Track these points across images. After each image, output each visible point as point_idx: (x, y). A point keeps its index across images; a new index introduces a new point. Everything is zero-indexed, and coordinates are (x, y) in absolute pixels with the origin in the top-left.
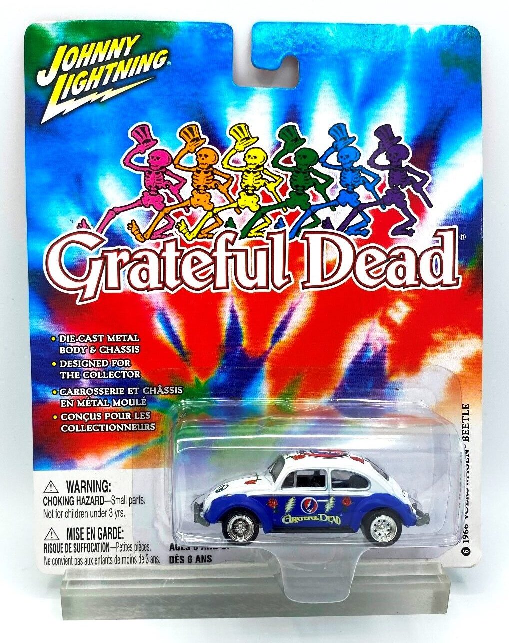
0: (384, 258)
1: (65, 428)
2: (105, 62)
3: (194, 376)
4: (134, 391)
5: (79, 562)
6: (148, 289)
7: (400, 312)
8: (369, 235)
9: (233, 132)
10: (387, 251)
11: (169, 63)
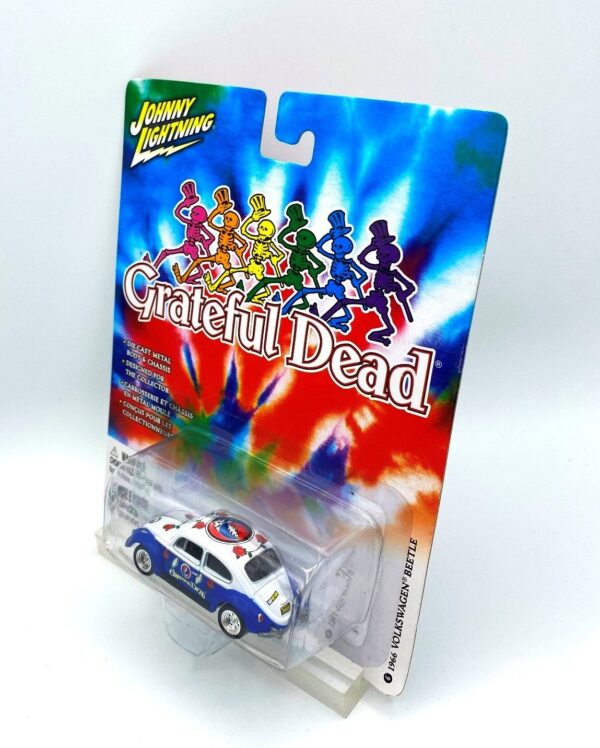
1: (125, 412)
3: (202, 408)
4: (164, 403)
6: (180, 323)
8: (349, 332)
10: (362, 354)
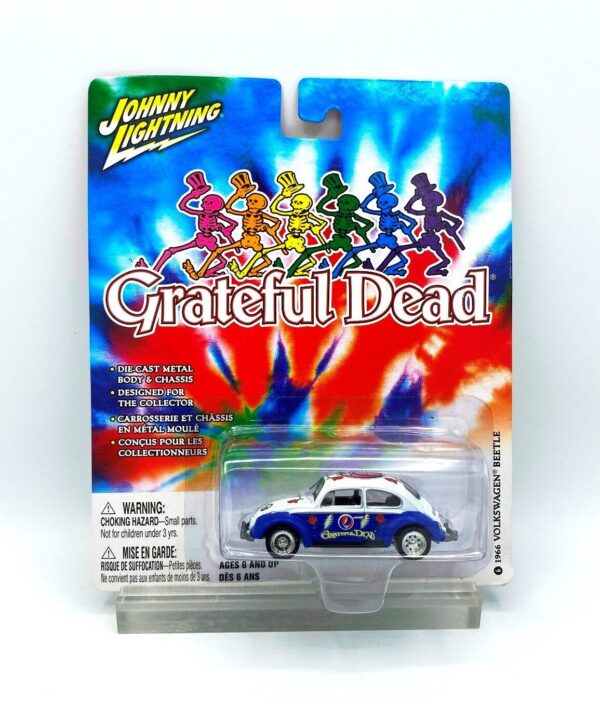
0: (420, 296)
1: (122, 453)
2: (163, 114)
3: (244, 404)
4: (187, 418)
5: (134, 579)
6: (201, 323)
7: (435, 346)
8: (407, 275)
9: (280, 180)
10: (423, 290)
11: (222, 115)
